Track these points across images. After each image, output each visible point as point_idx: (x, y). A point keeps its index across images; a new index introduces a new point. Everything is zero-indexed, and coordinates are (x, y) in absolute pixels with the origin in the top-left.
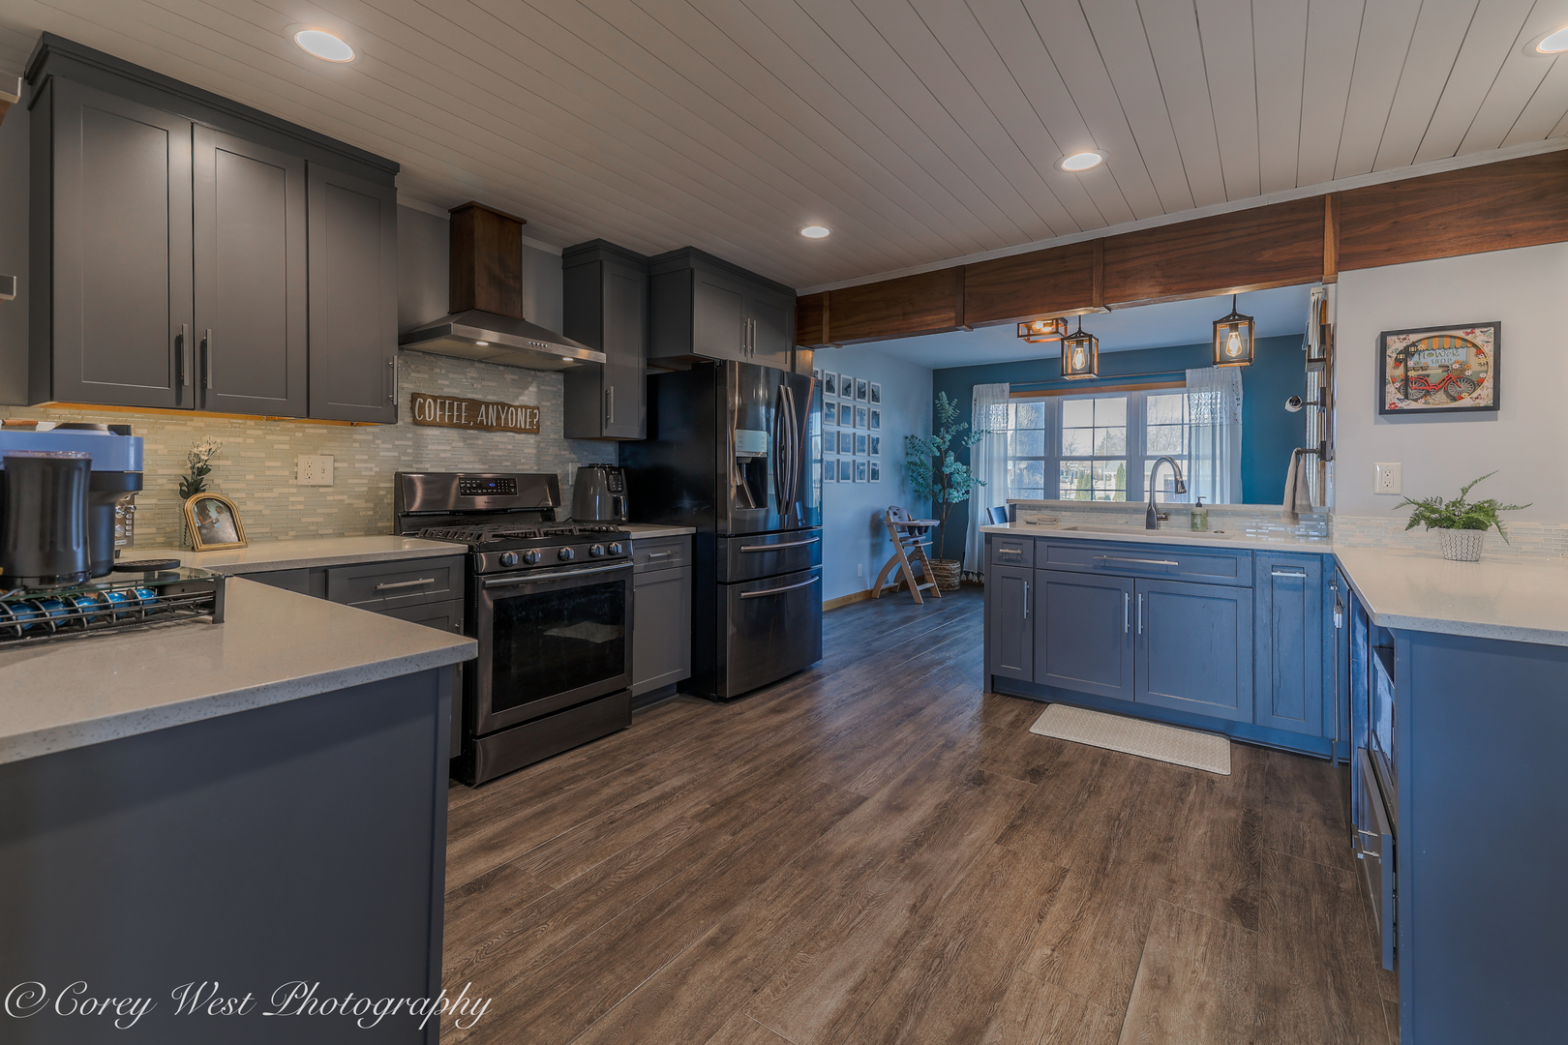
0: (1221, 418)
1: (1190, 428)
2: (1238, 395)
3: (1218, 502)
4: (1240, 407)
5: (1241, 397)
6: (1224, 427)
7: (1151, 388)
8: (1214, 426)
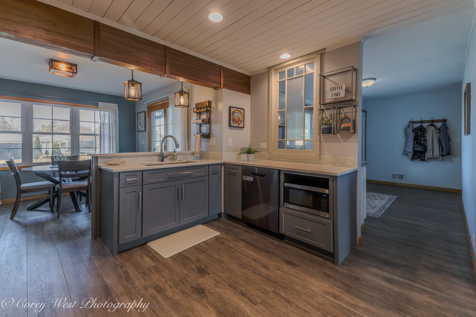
0: (112, 121)
1: (101, 124)
2: (117, 114)
3: (111, 152)
4: (118, 118)
5: (118, 115)
6: (113, 125)
7: (83, 106)
8: (110, 124)
